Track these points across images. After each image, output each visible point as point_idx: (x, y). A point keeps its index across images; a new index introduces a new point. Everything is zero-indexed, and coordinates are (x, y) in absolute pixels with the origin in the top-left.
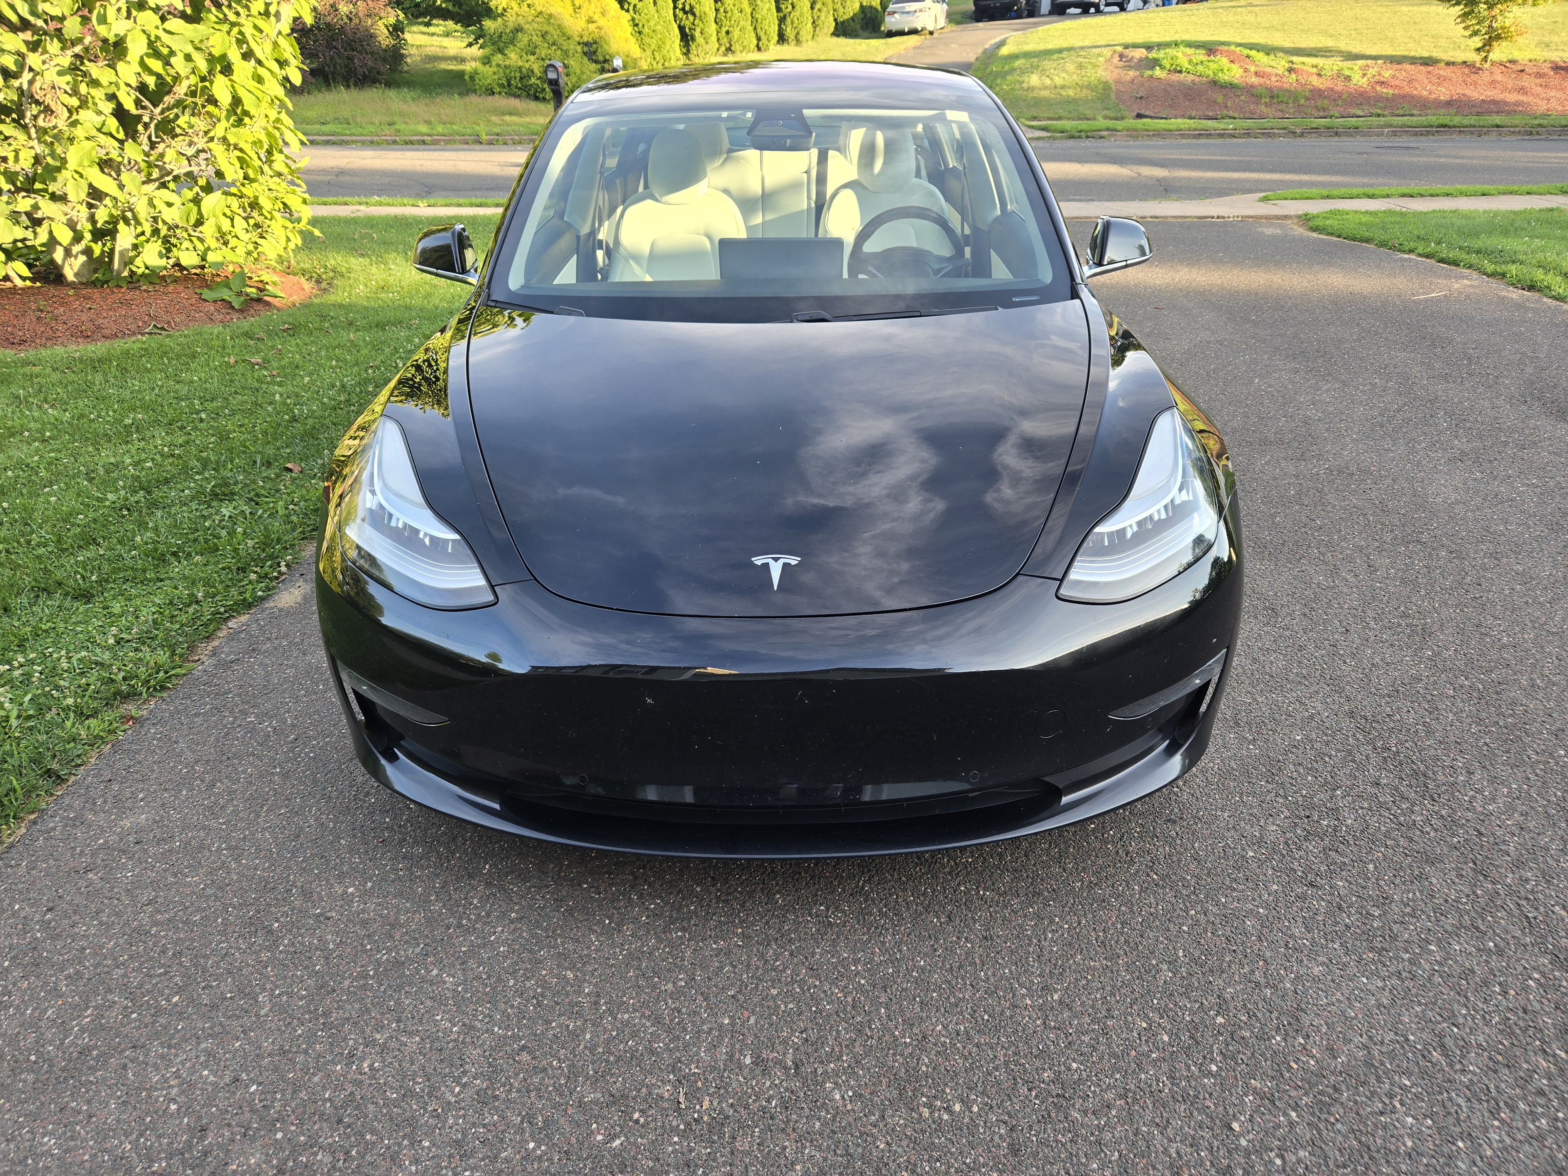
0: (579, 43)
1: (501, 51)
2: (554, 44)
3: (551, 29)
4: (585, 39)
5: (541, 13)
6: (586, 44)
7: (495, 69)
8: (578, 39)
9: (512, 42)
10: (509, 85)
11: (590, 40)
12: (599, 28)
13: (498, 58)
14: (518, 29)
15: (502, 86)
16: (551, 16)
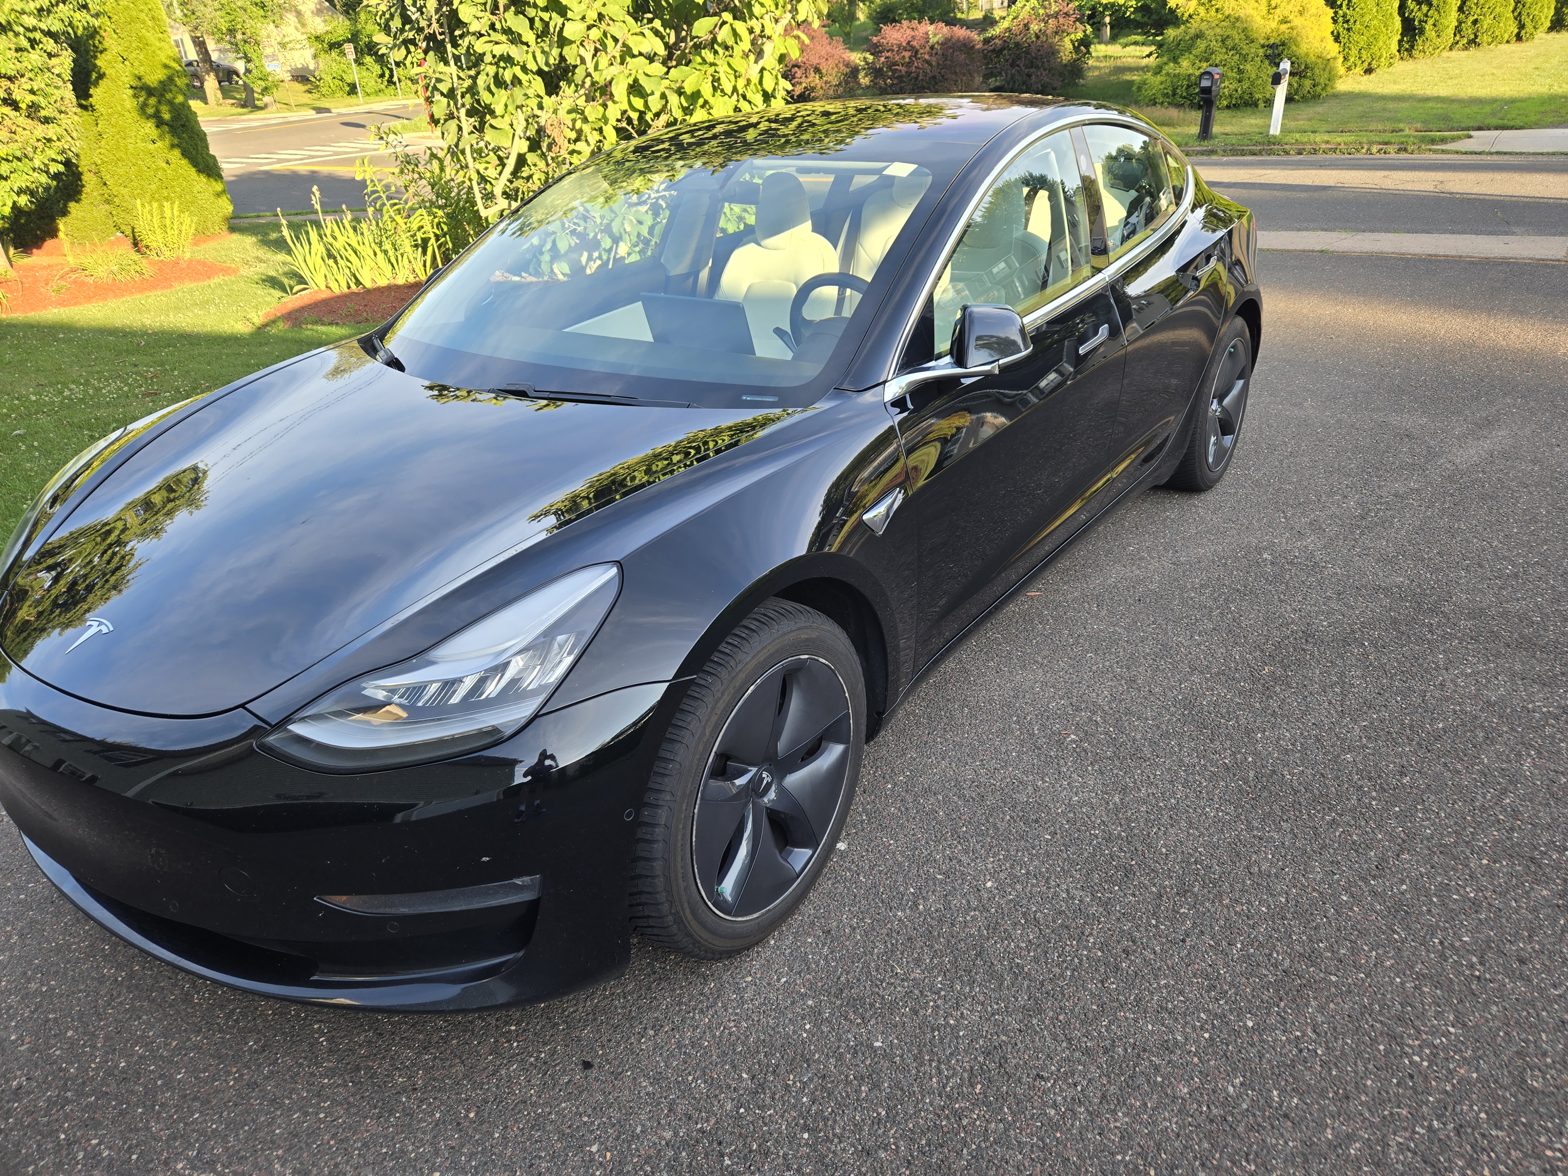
0: (1263, 46)
1: (1175, 60)
2: (1233, 49)
3: (1234, 33)
4: (1272, 41)
5: (1228, 17)
6: (1271, 47)
7: (1163, 79)
8: (1262, 42)
9: (1189, 49)
10: (1174, 95)
11: (1277, 41)
12: (1292, 28)
13: (1170, 67)
14: (1199, 35)
15: (1166, 95)
16: (1237, 19)
